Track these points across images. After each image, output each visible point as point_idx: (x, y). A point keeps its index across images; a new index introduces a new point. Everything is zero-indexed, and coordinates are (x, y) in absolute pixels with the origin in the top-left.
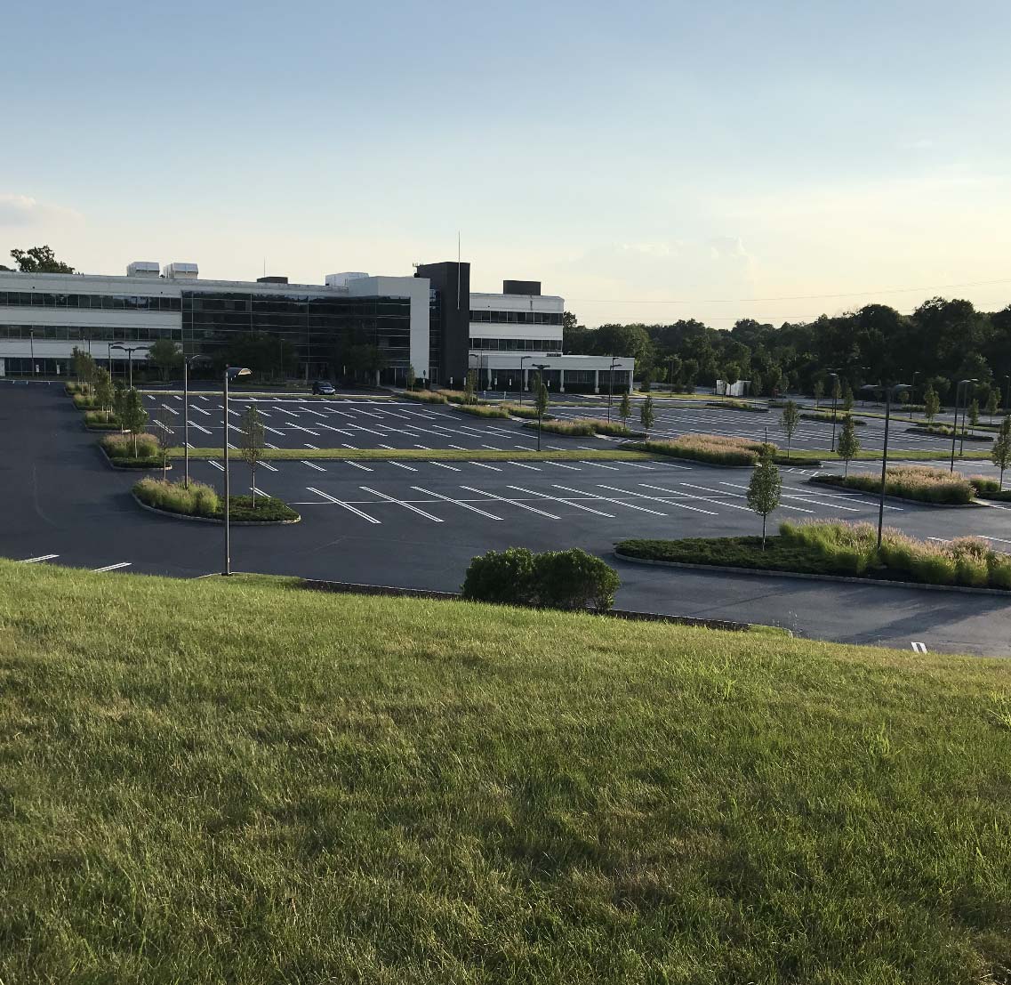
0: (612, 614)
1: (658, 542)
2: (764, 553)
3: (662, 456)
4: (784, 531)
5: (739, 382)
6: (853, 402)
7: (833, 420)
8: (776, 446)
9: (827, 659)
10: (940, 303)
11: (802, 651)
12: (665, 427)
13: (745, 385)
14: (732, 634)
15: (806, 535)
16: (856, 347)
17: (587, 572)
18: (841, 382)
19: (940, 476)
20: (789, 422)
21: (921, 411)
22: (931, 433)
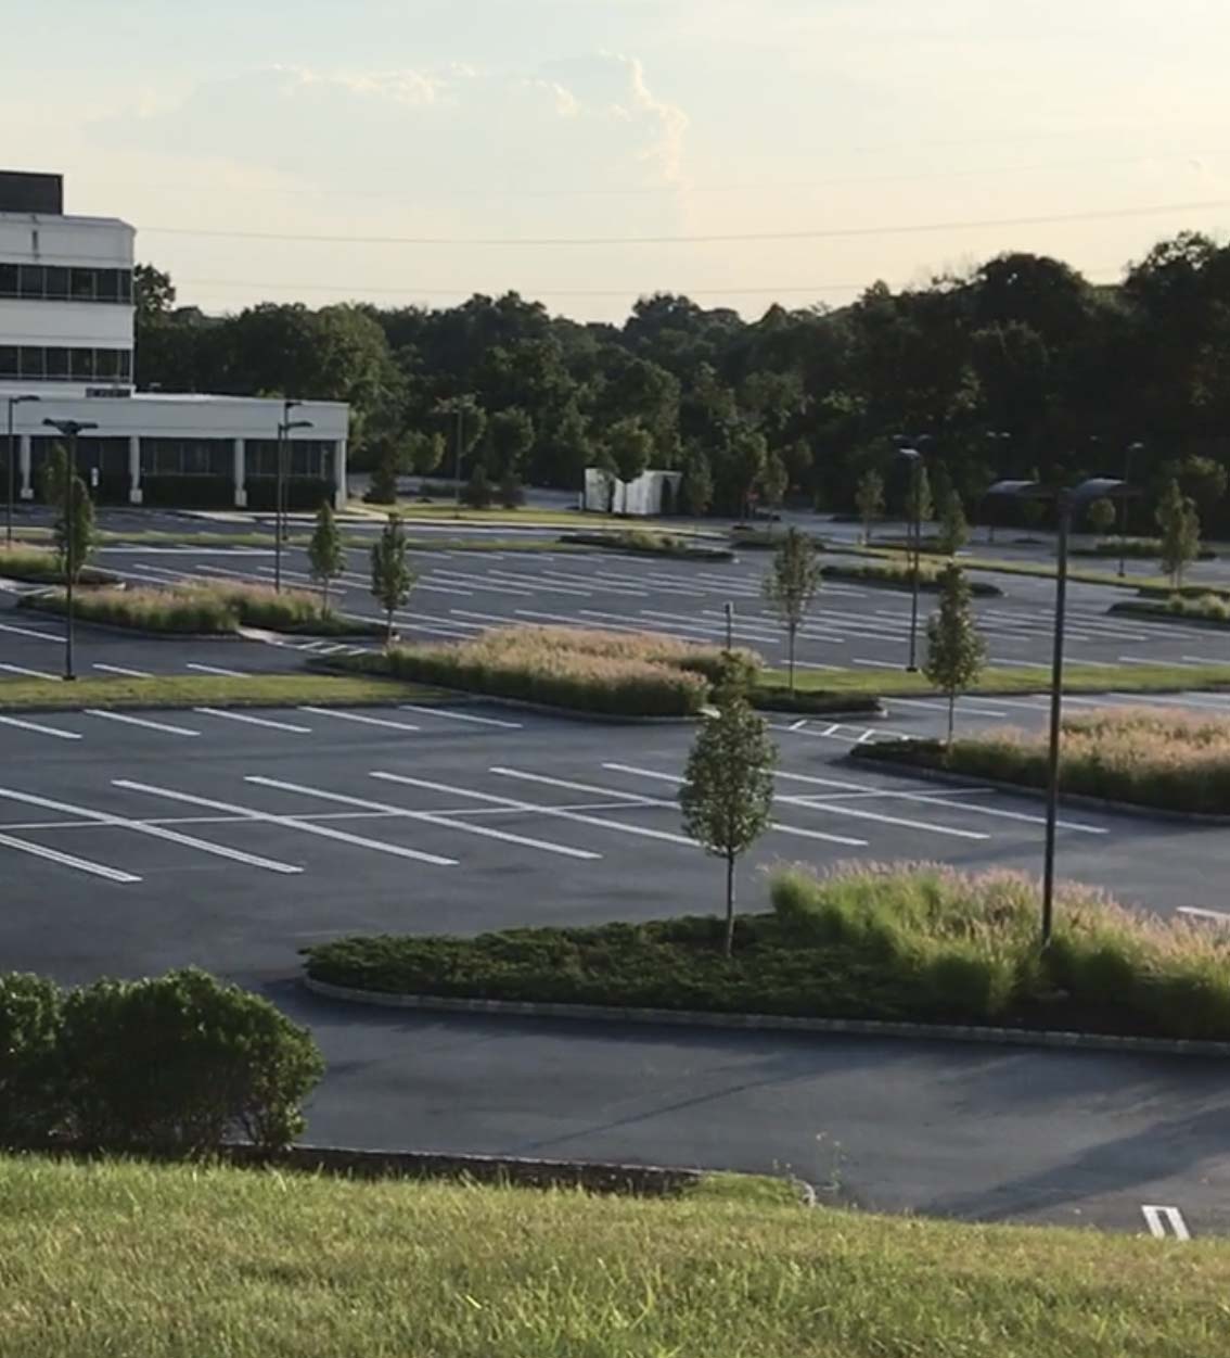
0: (303, 1162)
1: (429, 942)
2: (730, 964)
3: (438, 692)
4: (785, 899)
5: (648, 475)
6: (967, 532)
7: (910, 582)
8: (756, 656)
9: (929, 1270)
10: (1196, 249)
11: (861, 1252)
12: (439, 605)
13: (666, 484)
14: (657, 1206)
15: (847, 909)
16: (971, 376)
17: (223, 1038)
18: (930, 476)
19: (1206, 736)
20: (789, 591)
21: (1148, 554)
22: (1177, 616)
